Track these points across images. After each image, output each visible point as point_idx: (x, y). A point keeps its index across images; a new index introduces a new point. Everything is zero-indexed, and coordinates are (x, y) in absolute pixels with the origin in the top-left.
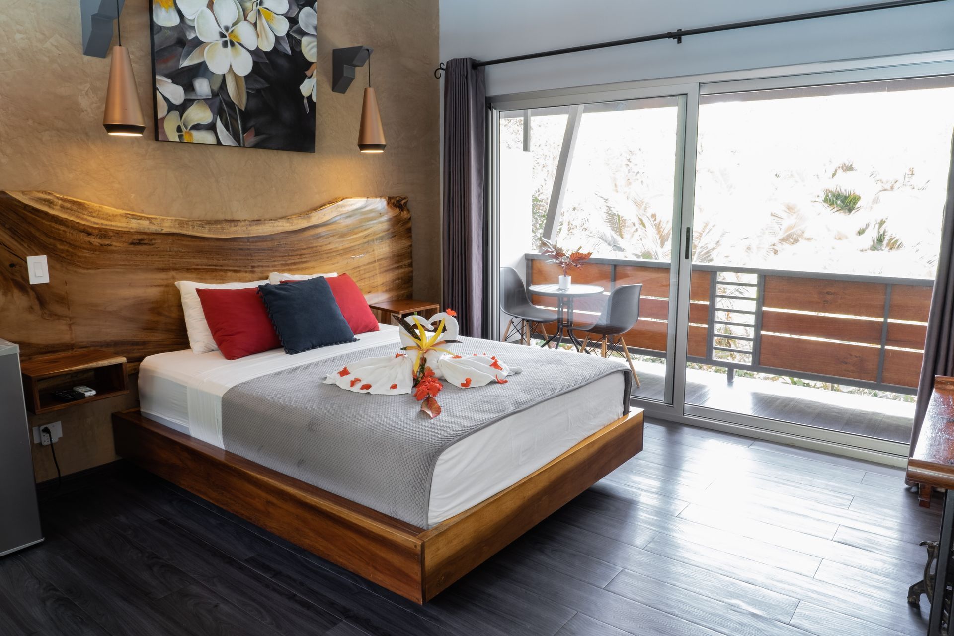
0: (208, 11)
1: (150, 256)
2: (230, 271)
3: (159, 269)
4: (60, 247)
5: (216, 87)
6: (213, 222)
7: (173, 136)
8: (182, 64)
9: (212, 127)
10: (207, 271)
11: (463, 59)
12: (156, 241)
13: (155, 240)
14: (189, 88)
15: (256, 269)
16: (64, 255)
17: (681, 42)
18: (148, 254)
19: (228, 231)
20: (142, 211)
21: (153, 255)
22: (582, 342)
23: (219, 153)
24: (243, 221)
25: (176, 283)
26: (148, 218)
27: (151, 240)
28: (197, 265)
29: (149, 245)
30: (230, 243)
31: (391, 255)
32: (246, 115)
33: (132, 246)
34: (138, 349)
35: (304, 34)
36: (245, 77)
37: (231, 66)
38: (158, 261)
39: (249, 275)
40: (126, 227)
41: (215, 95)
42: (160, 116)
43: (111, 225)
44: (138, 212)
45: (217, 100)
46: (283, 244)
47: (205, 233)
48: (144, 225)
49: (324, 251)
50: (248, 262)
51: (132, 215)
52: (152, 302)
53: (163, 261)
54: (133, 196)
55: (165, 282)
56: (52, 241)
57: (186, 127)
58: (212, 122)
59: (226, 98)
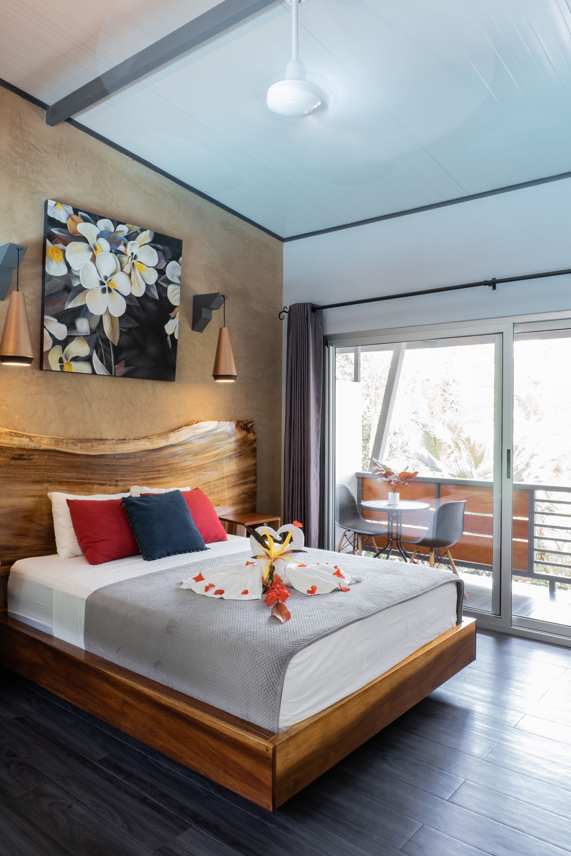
0: (92, 264)
1: (27, 470)
2: (96, 484)
3: (34, 481)
5: (94, 326)
6: (84, 441)
7: (55, 366)
8: (66, 307)
9: (88, 359)
10: (76, 484)
11: (304, 304)
12: (34, 457)
13: (33, 455)
14: (71, 326)
15: (119, 483)
17: (495, 289)
18: (26, 468)
19: (96, 448)
20: (24, 430)
21: (30, 469)
22: (411, 555)
23: (94, 382)
24: (110, 440)
25: (48, 494)
26: (28, 436)
27: (30, 456)
28: (68, 478)
29: (28, 460)
30: (99, 459)
31: (238, 472)
32: (118, 350)
33: (13, 460)
34: (11, 554)
35: (169, 282)
36: (119, 317)
37: (107, 308)
38: (35, 474)
39: (112, 488)
40: (9, 444)
41: (93, 332)
42: (45, 349)
44: (20, 431)
46: (144, 461)
47: (77, 450)
48: (25, 442)
49: (179, 468)
50: (113, 476)
51: (16, 433)
52: (26, 511)
53: (39, 474)
54: (17, 416)
55: (39, 493)
57: (67, 359)
58: (89, 355)
59: (102, 335)
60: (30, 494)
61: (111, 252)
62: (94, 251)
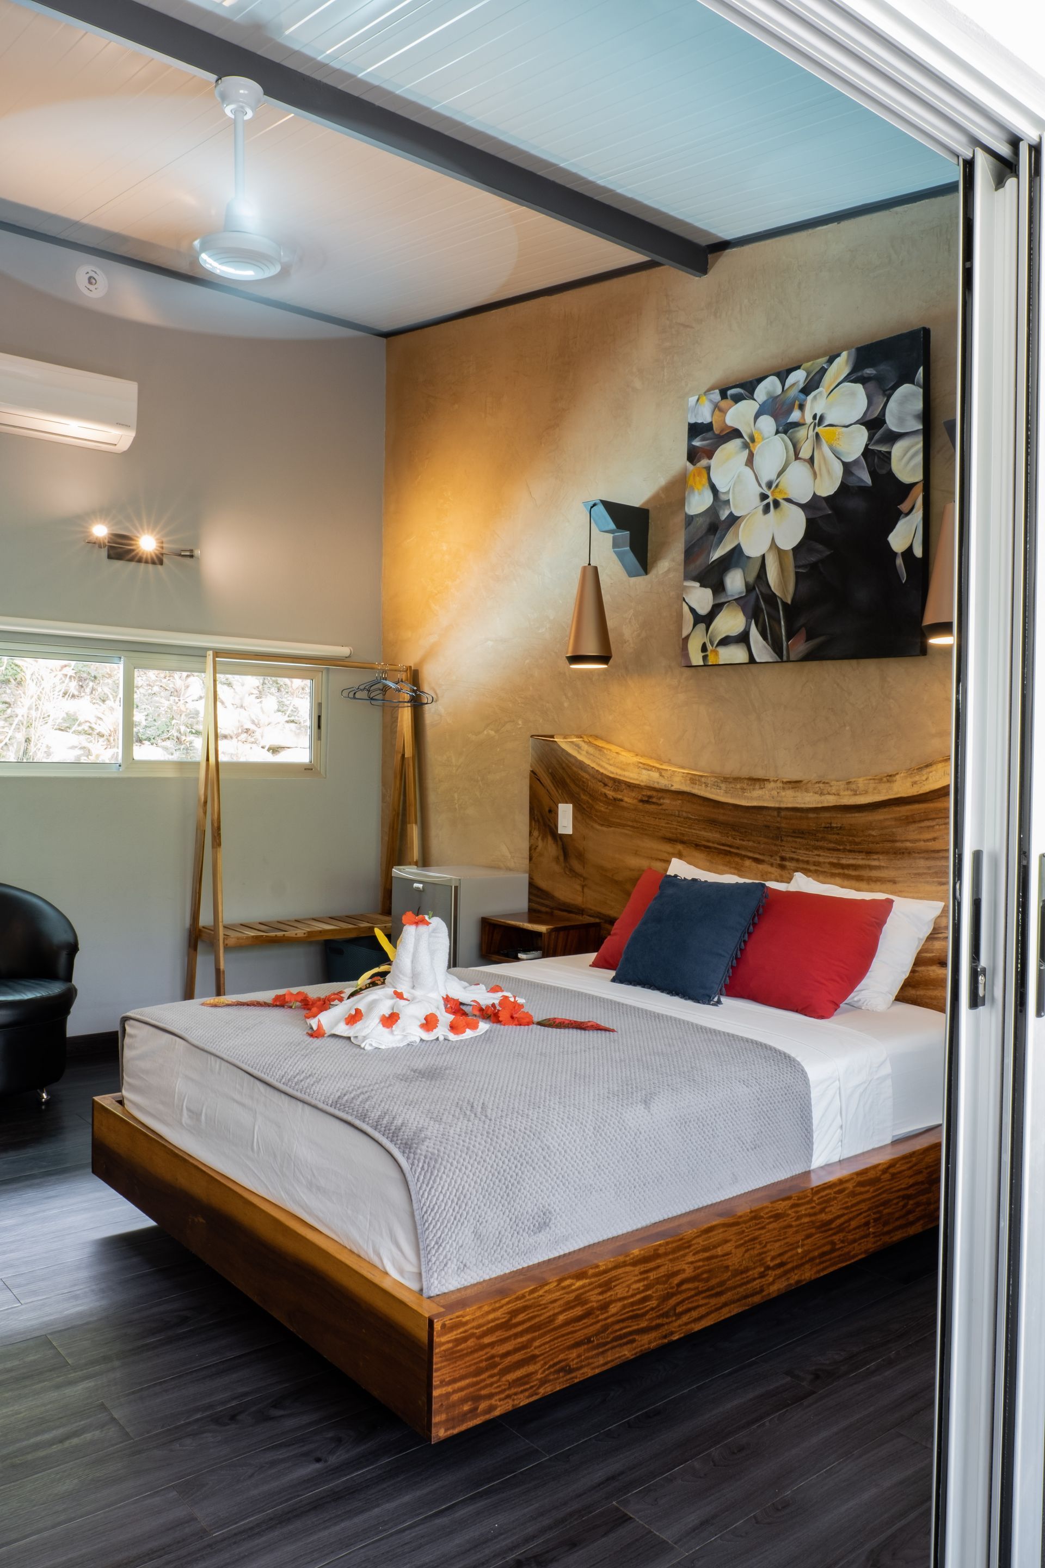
0: (748, 470)
1: (657, 820)
2: (749, 858)
3: (665, 838)
4: (583, 797)
5: (751, 579)
6: (731, 780)
7: (696, 659)
8: (712, 558)
9: (743, 638)
10: (720, 852)
12: (664, 801)
13: (664, 799)
14: (718, 588)
15: (787, 863)
16: (585, 806)
18: (655, 816)
19: (749, 794)
21: (660, 819)
24: (774, 781)
26: (658, 769)
27: (660, 799)
28: (708, 841)
29: (658, 804)
30: (753, 814)
32: (792, 611)
33: (641, 804)
36: (793, 549)
37: (773, 539)
38: (665, 827)
39: (775, 871)
40: (637, 779)
41: (750, 588)
42: (685, 633)
43: (624, 776)
45: (753, 596)
47: (720, 796)
48: (655, 778)
50: (776, 849)
51: (644, 764)
53: (670, 828)
54: (662, 740)
56: (578, 790)
57: (712, 644)
58: (745, 630)
59: (764, 590)
60: (660, 857)
61: (777, 432)
62: (751, 445)
